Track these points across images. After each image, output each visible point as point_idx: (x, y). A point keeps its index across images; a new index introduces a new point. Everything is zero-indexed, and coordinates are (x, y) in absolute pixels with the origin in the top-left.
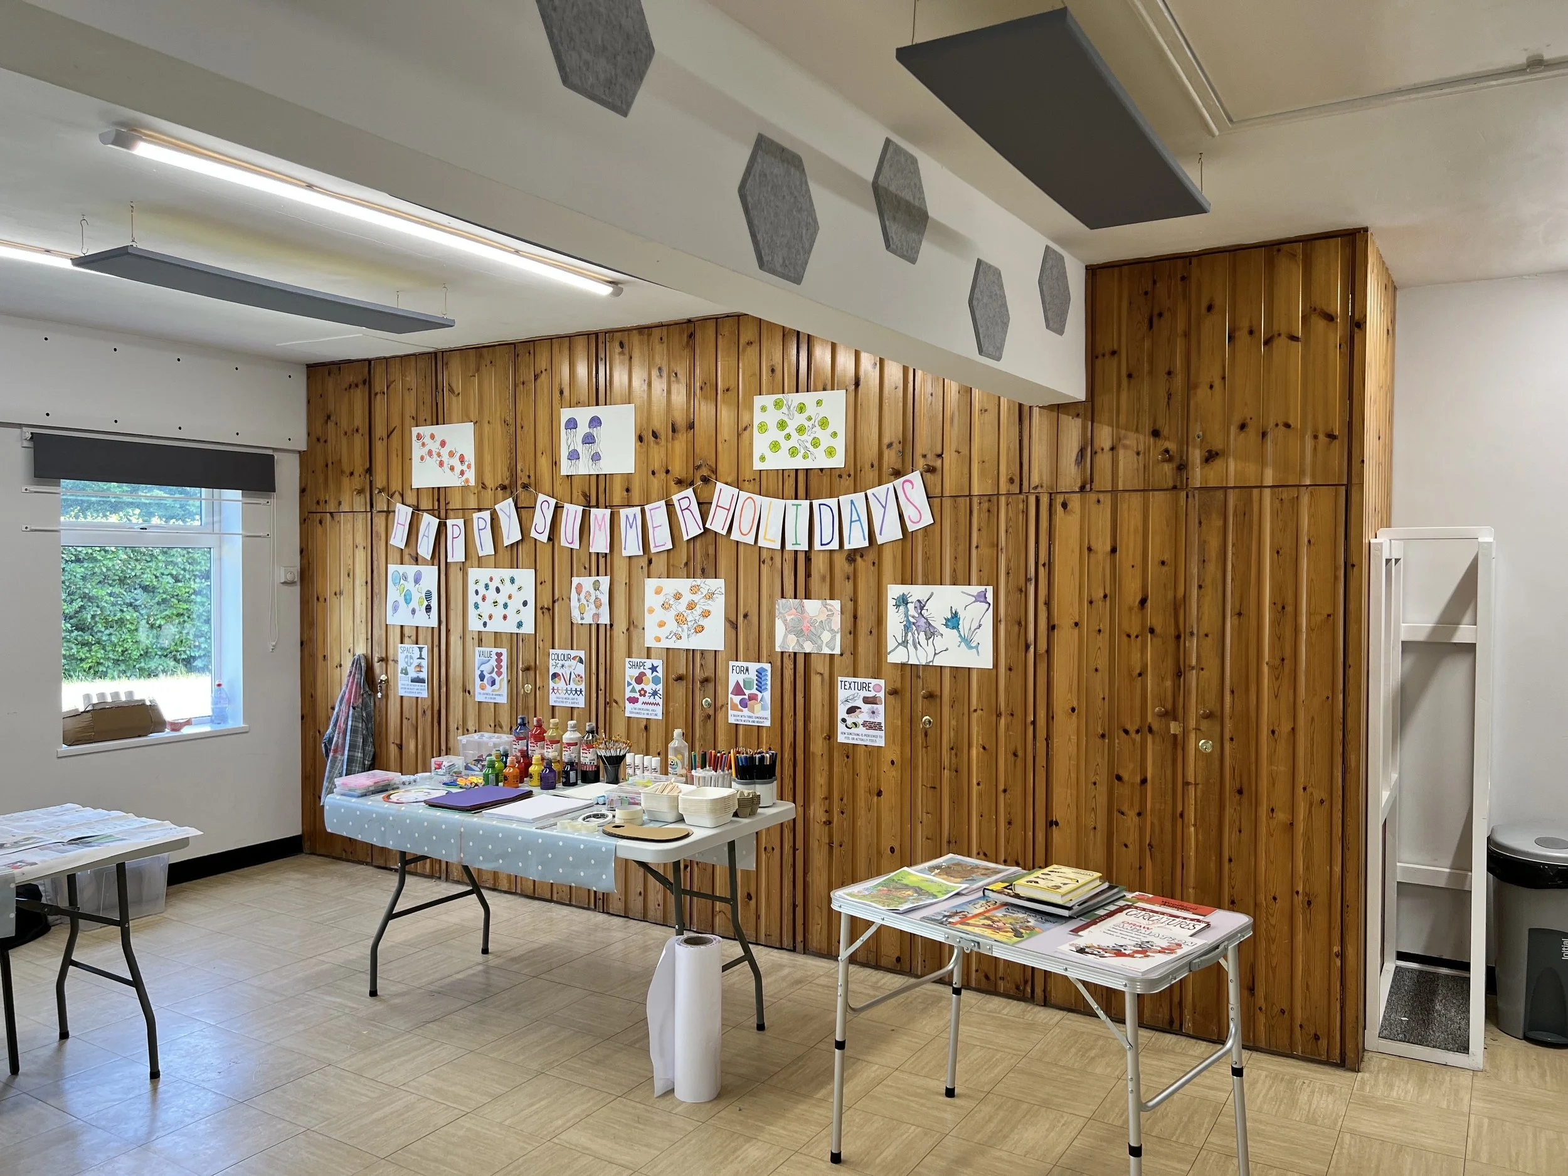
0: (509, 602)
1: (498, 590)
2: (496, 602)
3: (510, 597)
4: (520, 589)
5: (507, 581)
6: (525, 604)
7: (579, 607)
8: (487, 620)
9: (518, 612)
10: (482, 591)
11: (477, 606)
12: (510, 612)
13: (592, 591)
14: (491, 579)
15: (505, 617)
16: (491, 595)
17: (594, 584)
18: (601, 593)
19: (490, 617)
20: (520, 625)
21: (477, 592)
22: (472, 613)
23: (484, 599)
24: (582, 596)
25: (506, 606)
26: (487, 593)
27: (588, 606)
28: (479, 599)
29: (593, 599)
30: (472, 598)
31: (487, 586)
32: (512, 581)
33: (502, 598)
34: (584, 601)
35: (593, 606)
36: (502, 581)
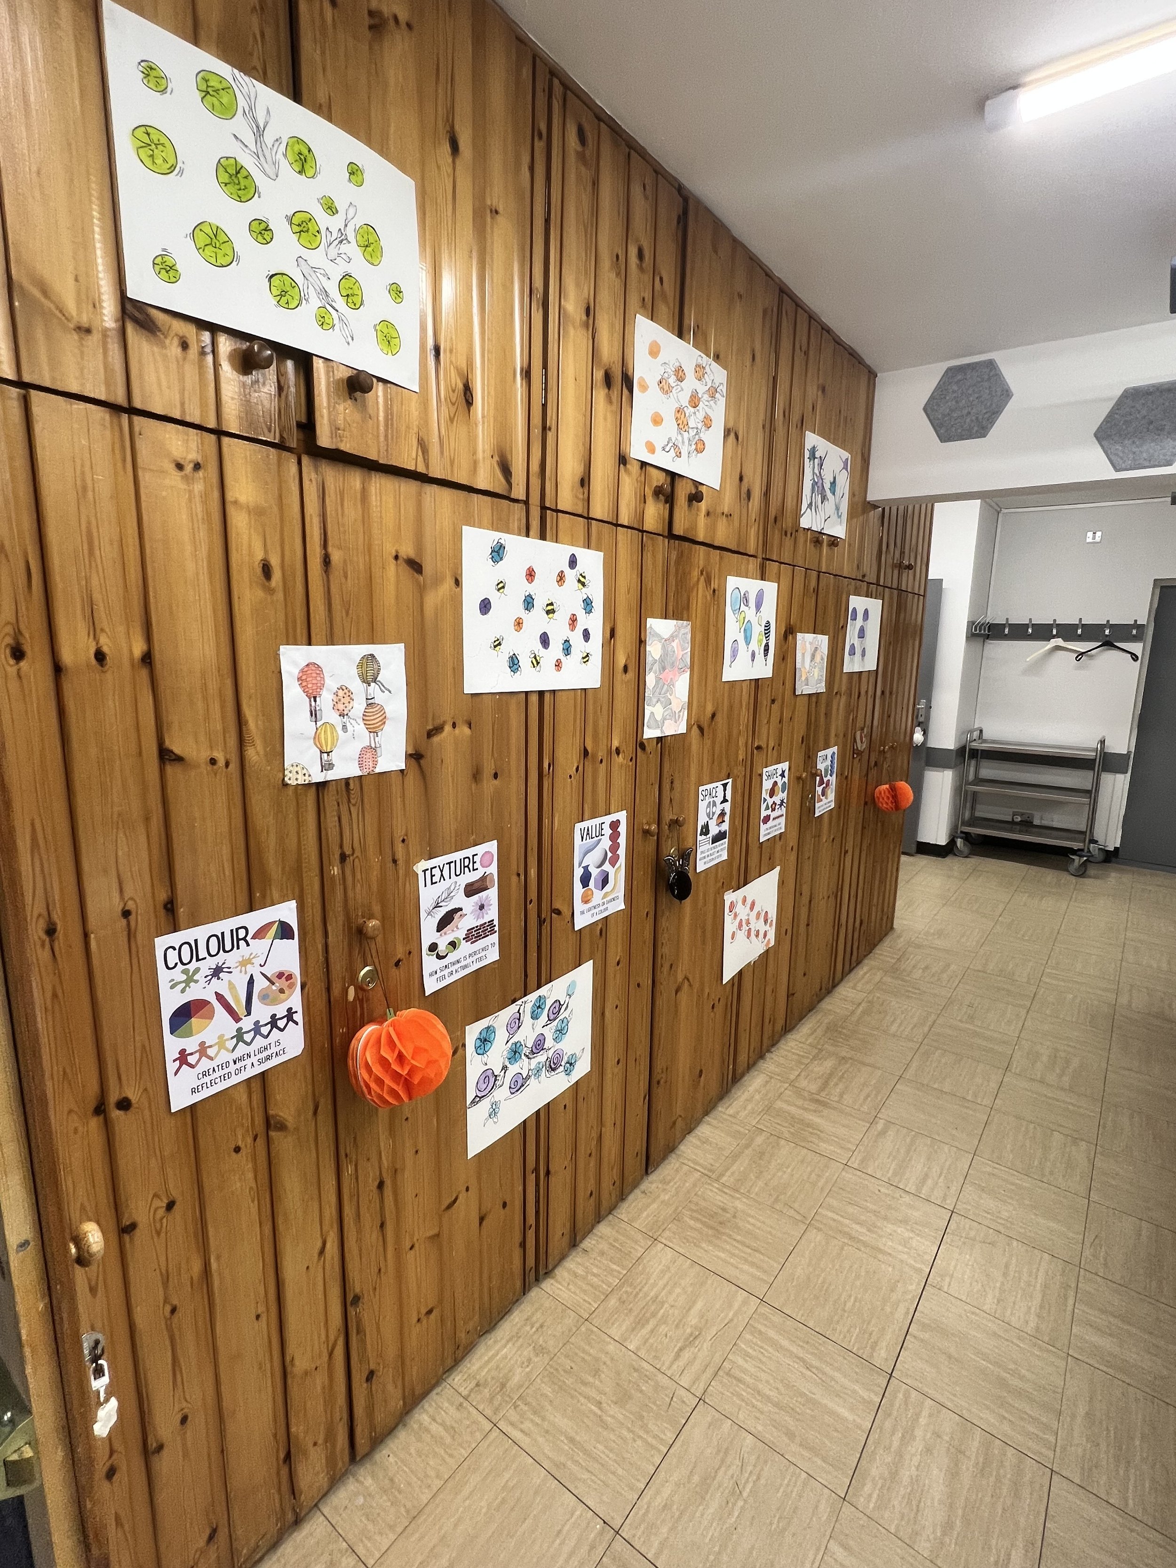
0: (521, 613)
1: (545, 640)
2: (548, 612)
3: (519, 624)
4: (497, 644)
5: (525, 662)
6: (485, 606)
7: (316, 737)
8: (568, 572)
9: (501, 587)
10: (576, 638)
11: (588, 604)
12: (518, 588)
13: (356, 685)
14: (558, 665)
15: (531, 575)
16: (558, 631)
17: (360, 665)
18: (384, 688)
19: (561, 578)
20: (498, 553)
21: (586, 635)
22: (596, 591)
23: (573, 620)
24: (326, 700)
25: (529, 603)
26: (566, 633)
27: (344, 728)
28: (583, 621)
29: (359, 707)
30: (595, 622)
31: (567, 649)
32: (514, 663)
33: (536, 621)
34: (329, 715)
35: (361, 728)
36: (536, 662)
